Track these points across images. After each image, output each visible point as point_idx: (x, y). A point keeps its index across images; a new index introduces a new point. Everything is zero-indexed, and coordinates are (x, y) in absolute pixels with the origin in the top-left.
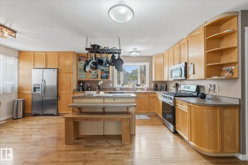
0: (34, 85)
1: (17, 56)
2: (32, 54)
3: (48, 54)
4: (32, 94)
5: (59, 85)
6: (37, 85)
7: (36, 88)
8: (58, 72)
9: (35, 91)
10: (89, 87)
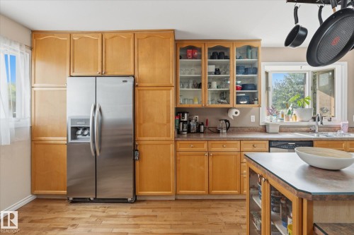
0: (73, 120)
1: (29, 44)
2: (66, 39)
3: (106, 36)
4: (68, 144)
5: (137, 122)
6: (81, 120)
7: (77, 129)
8: (134, 86)
9: (74, 136)
10: (203, 124)
